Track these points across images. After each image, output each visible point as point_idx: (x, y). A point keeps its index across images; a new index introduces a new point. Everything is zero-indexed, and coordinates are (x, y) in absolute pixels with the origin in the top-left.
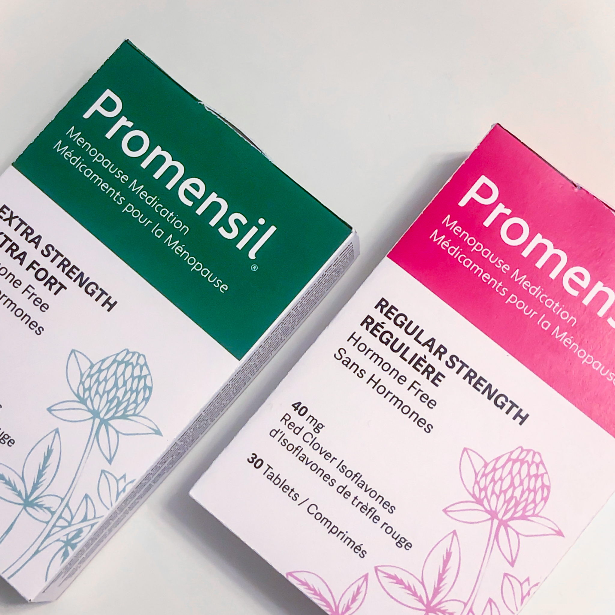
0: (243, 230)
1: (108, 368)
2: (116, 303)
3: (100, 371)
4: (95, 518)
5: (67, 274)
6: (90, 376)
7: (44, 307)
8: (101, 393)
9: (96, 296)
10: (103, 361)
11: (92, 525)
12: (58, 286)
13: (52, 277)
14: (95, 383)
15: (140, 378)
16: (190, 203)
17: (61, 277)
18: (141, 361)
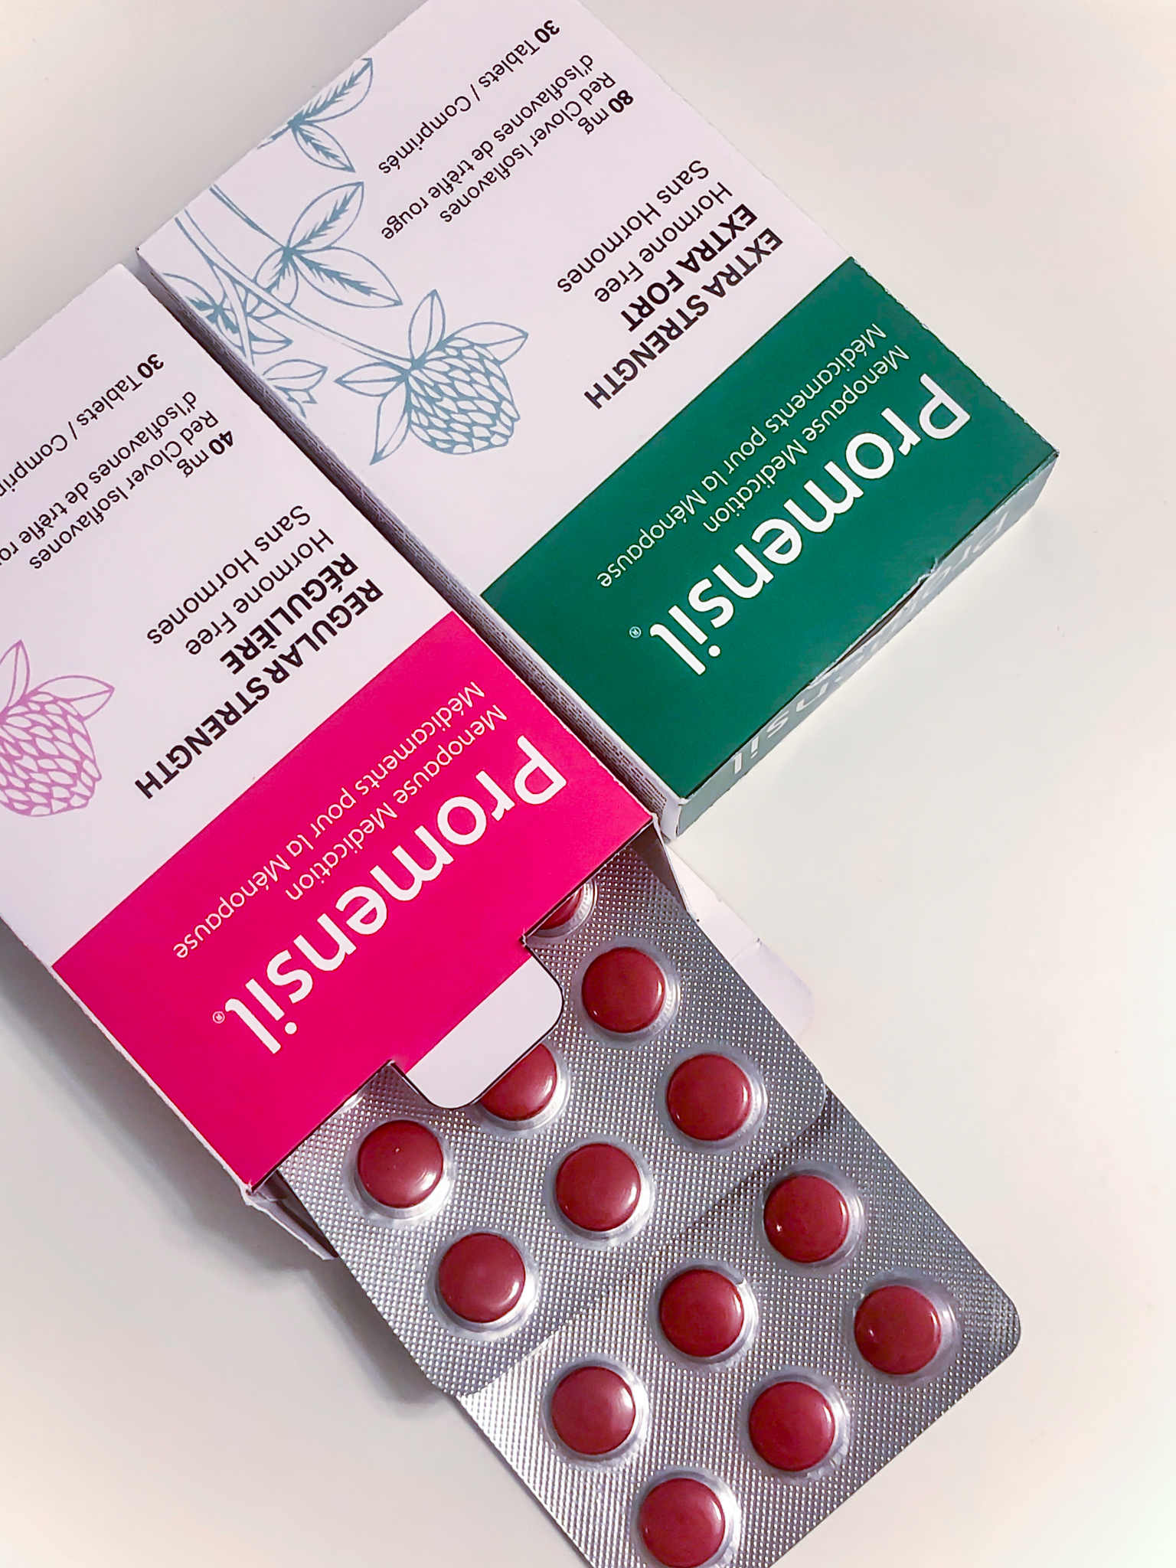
0: (703, 620)
1: (491, 388)
2: (599, 406)
3: (488, 374)
4: (252, 352)
5: (655, 333)
6: (481, 359)
7: (603, 295)
8: (450, 374)
9: (614, 375)
10: (504, 381)
11: (242, 348)
12: (636, 317)
13: (652, 310)
14: (469, 365)
15: (470, 435)
16: (757, 536)
17: (650, 324)
18: (496, 440)
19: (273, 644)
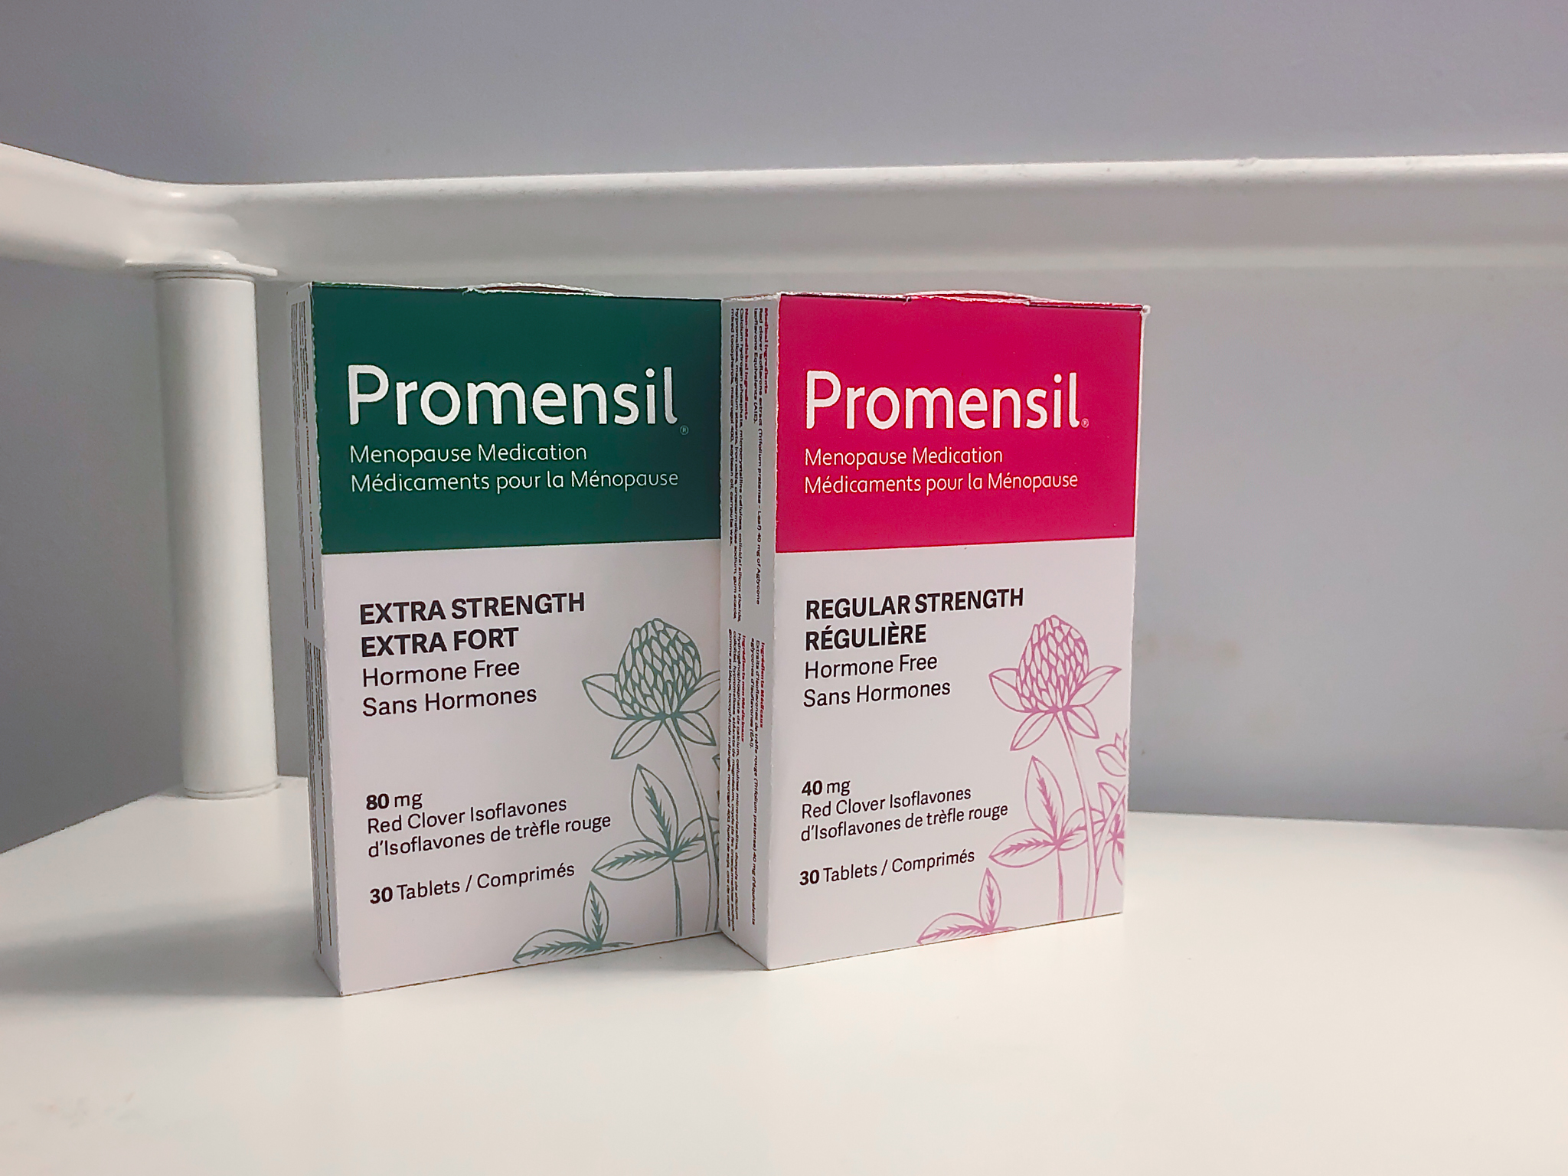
1: (634, 664)
2: (582, 595)
3: (628, 674)
5: (504, 613)
6: (624, 688)
7: (513, 669)
8: (650, 693)
9: (555, 607)
10: (623, 662)
12: (506, 634)
14: (634, 690)
16: (560, 420)
17: (501, 622)
18: (660, 626)
19: (892, 625)
